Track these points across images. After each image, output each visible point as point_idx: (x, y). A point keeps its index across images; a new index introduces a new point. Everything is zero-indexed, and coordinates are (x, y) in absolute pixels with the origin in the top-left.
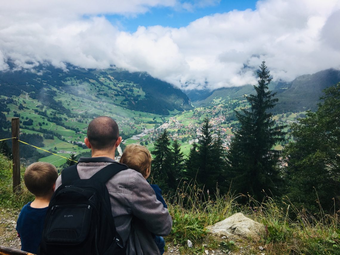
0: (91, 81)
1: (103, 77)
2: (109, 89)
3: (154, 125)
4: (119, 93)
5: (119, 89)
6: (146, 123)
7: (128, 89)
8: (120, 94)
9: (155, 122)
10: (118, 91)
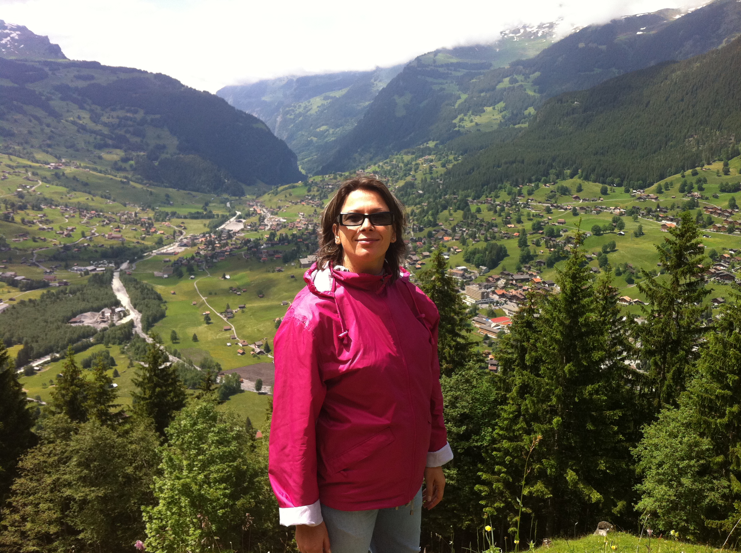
0: (29, 108)
1: (62, 99)
2: (78, 131)
3: (207, 222)
4: (106, 139)
5: (106, 131)
6: (185, 218)
7: (131, 129)
8: (110, 142)
9: (210, 216)
10: (104, 136)
